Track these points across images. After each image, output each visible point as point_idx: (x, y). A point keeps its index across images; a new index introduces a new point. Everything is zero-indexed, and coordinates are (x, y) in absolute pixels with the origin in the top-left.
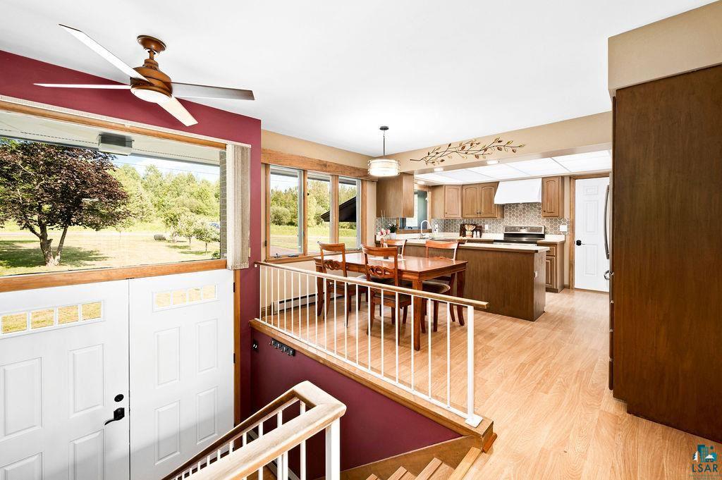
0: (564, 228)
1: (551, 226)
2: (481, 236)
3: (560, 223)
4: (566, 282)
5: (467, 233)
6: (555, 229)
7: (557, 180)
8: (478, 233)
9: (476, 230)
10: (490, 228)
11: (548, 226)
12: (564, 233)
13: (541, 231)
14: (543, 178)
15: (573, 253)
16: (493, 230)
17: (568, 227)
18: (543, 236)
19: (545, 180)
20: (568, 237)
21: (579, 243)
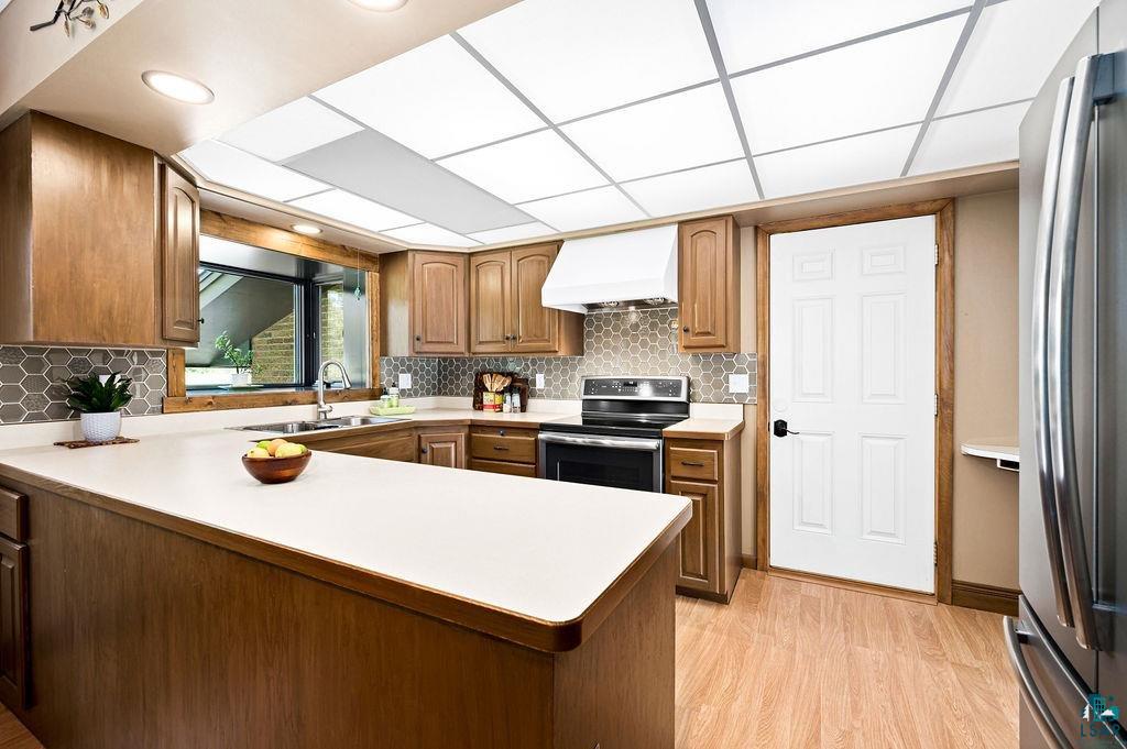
0: (740, 383)
1: (707, 378)
2: (523, 408)
3: (729, 367)
4: (747, 549)
5: (488, 398)
6: (718, 385)
7: (719, 228)
8: (517, 399)
9: (510, 390)
10: (548, 383)
11: (698, 378)
12: (740, 398)
13: (677, 392)
14: (681, 223)
15: (766, 459)
16: (556, 388)
17: (751, 381)
18: (683, 409)
19: (689, 230)
20: (751, 410)
21: (781, 429)
